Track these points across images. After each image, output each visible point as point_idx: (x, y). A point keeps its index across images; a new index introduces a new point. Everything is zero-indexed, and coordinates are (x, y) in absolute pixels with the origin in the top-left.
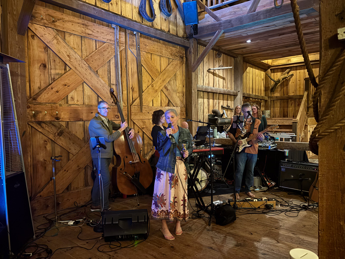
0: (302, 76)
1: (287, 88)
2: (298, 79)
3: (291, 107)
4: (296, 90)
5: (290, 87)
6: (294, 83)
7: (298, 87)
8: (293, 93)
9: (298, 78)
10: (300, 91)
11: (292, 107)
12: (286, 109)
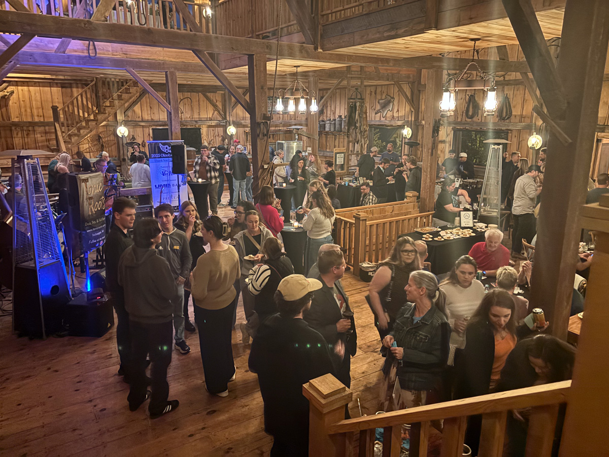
0: (27, 96)
1: (7, 109)
2: (21, 100)
3: (17, 137)
4: (20, 114)
5: (11, 109)
6: (16, 103)
7: (23, 110)
8: (17, 117)
9: (21, 96)
10: (26, 115)
11: (19, 138)
12: (9, 140)
